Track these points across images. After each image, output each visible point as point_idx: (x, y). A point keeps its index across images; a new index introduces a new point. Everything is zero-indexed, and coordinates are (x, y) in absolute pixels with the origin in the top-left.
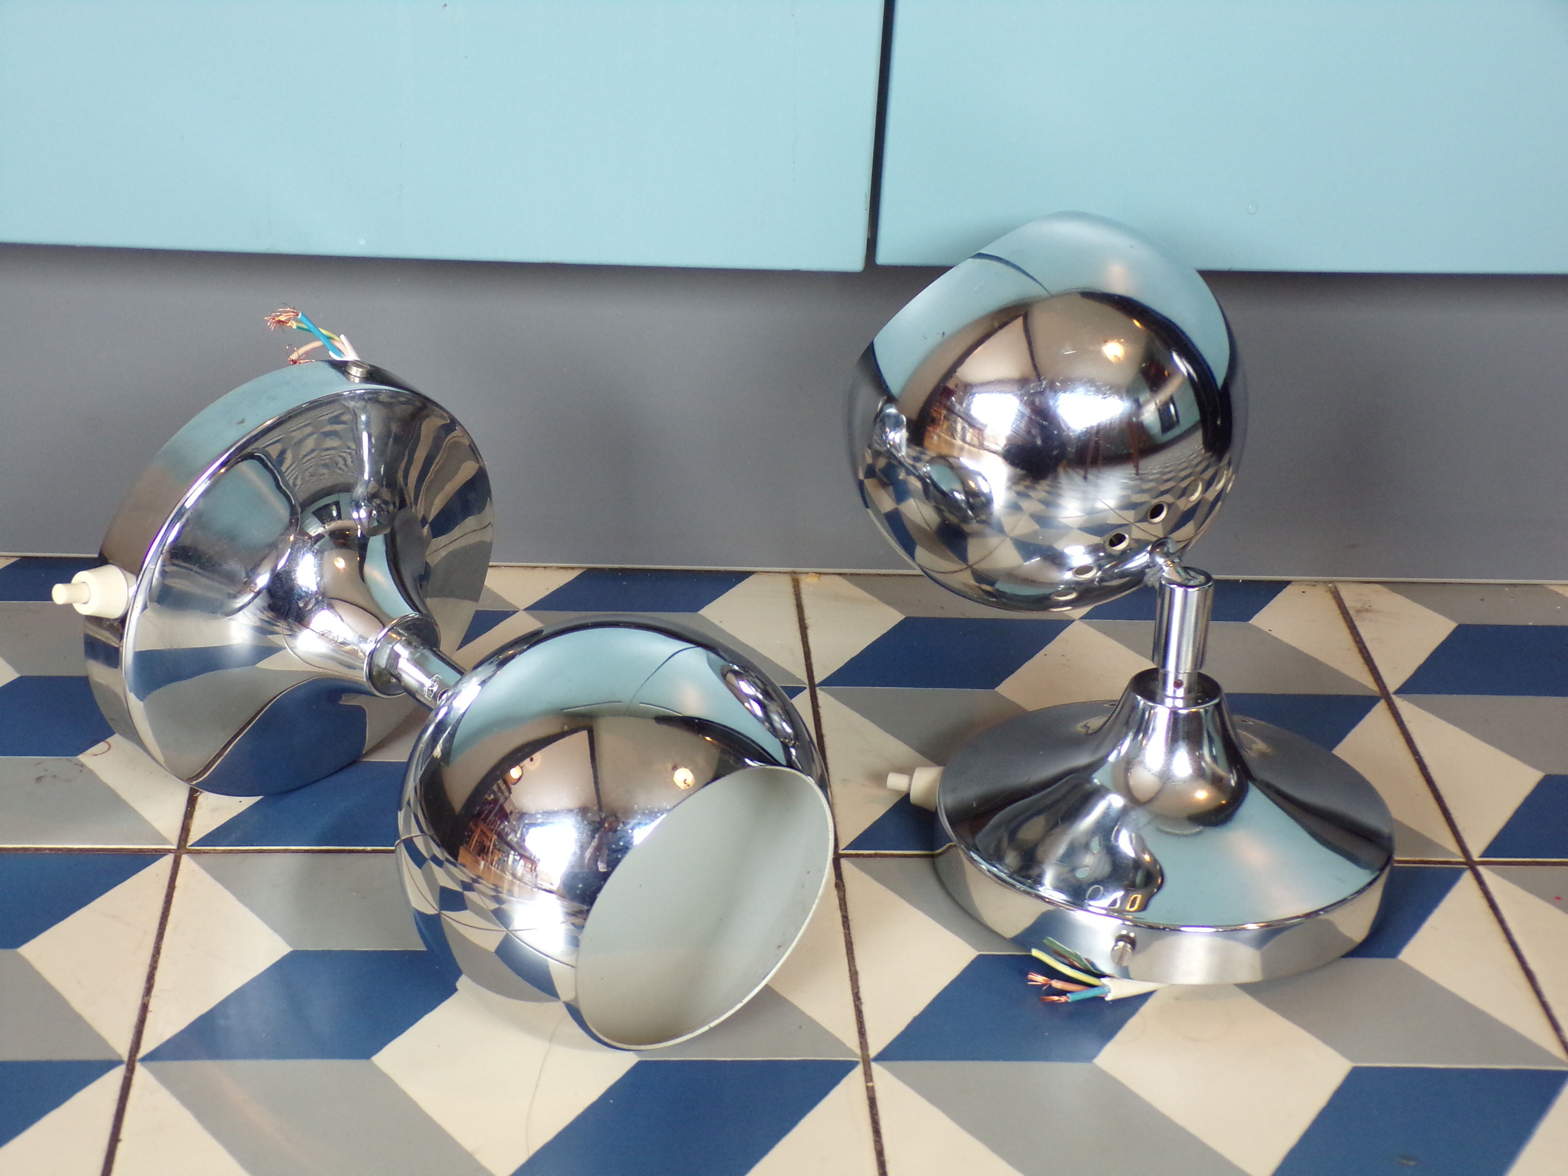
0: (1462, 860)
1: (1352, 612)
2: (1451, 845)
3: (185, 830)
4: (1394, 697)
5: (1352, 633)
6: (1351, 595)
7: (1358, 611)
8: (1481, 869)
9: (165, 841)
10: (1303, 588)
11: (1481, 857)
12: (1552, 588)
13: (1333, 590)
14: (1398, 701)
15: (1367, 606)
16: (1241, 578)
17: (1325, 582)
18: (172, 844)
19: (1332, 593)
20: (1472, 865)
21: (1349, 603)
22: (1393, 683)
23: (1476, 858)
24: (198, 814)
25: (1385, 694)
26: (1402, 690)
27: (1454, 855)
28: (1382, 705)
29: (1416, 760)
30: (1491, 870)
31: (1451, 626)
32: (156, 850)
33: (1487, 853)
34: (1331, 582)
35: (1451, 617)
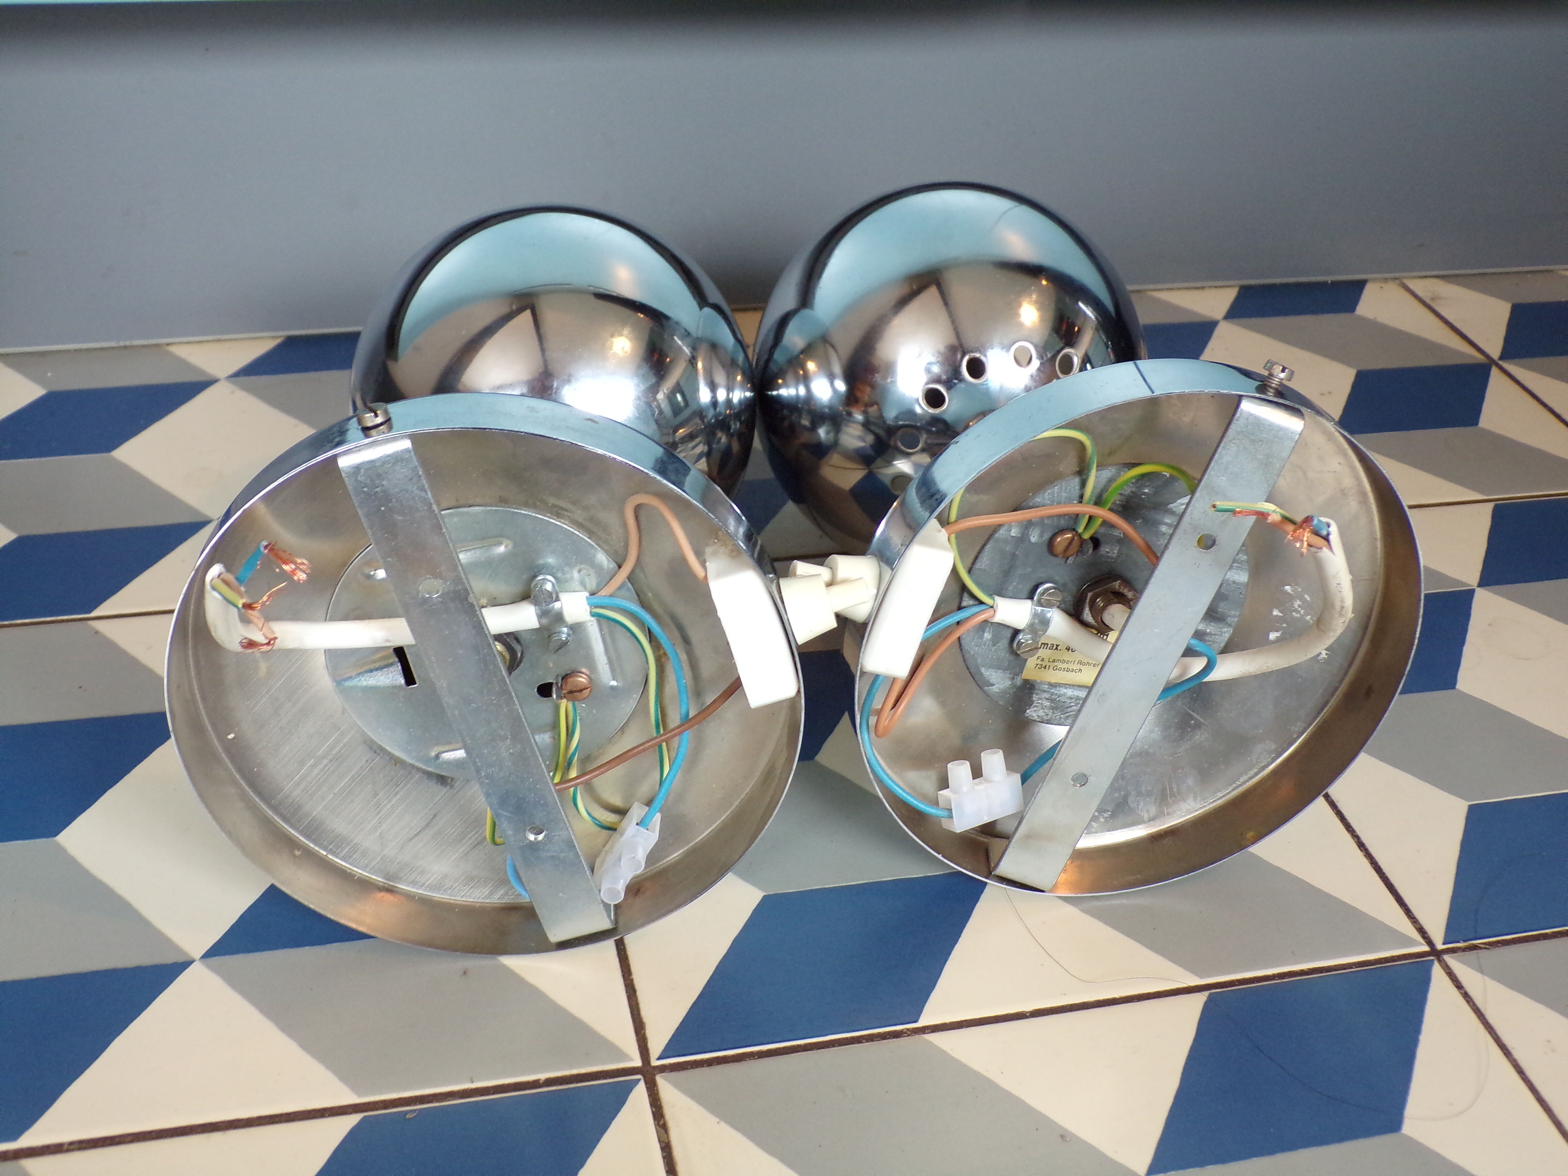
1: (1428, 301)
4: (1500, 363)
5: (1436, 315)
6: (1417, 287)
7: (1433, 299)
10: (1380, 284)
13: (1402, 284)
14: (1505, 365)
15: (1435, 295)
17: (1394, 279)
19: (1402, 286)
21: (1419, 293)
22: (1493, 353)
25: (1492, 361)
26: (1505, 357)
28: (1496, 371)
31: (1509, 305)
35: (1505, 298)
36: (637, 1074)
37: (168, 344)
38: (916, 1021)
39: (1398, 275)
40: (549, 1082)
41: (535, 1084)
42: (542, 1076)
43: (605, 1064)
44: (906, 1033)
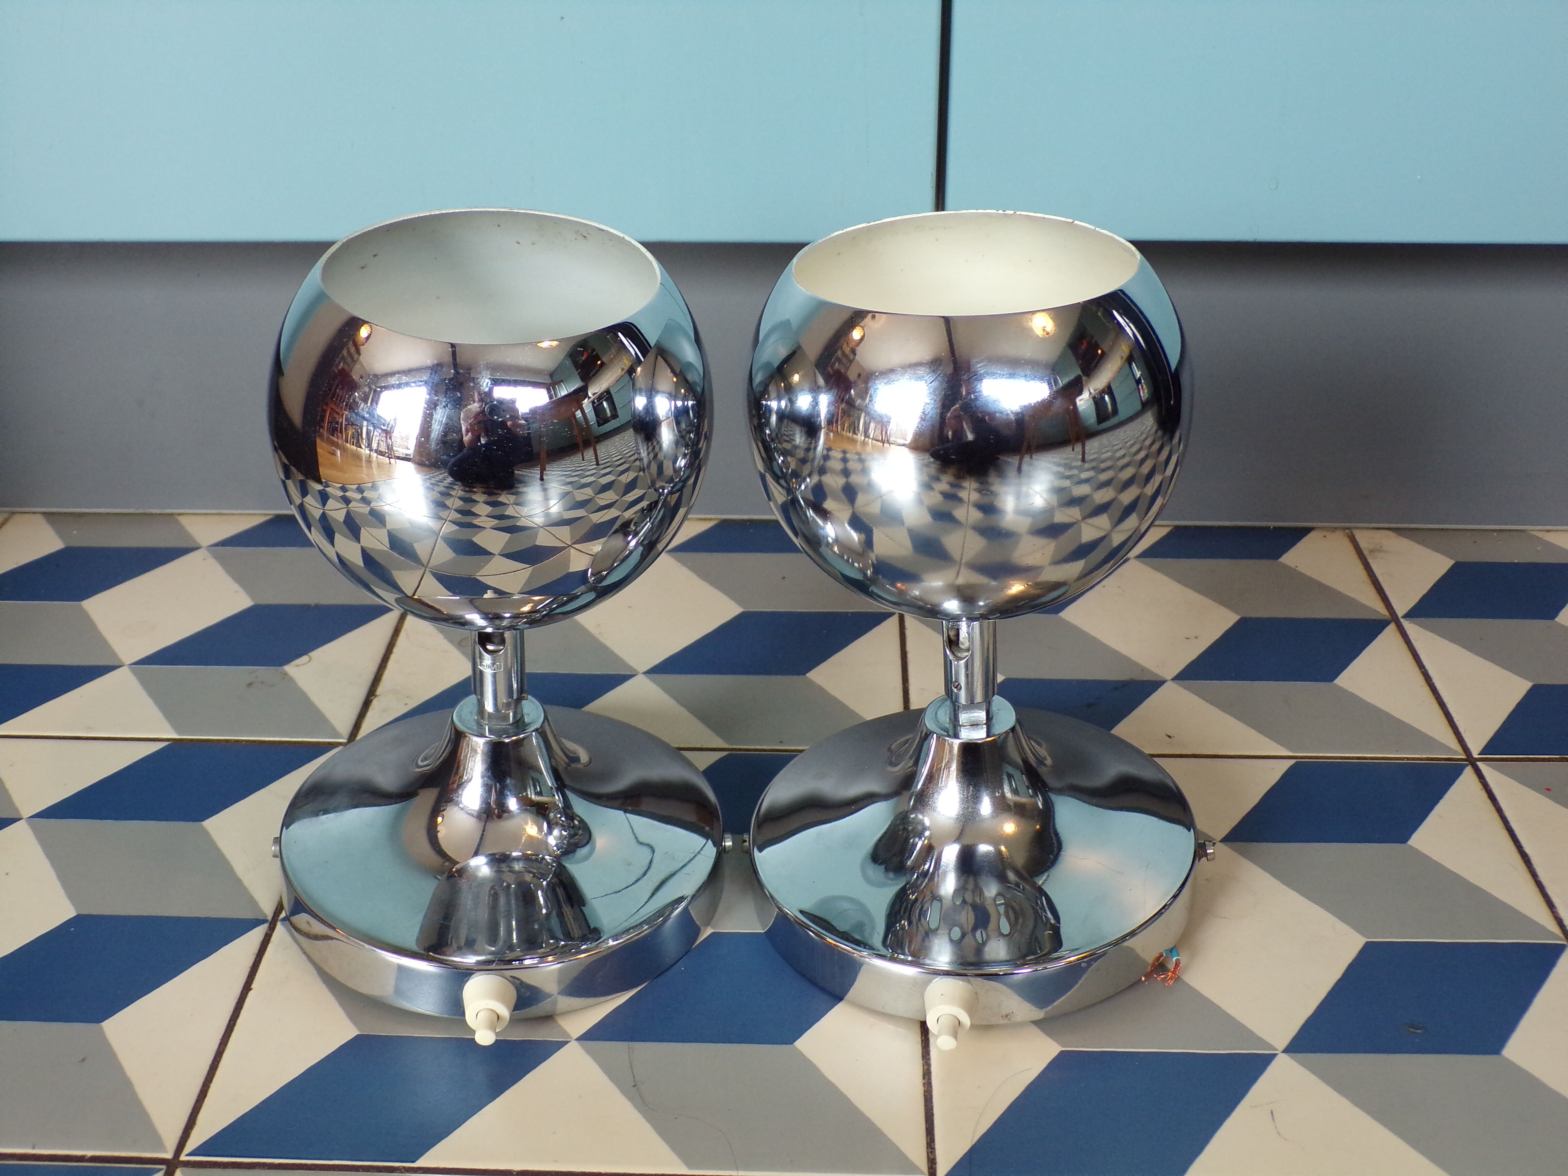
0: (1464, 757)
1: (1365, 552)
2: (1454, 745)
3: (357, 726)
4: (1402, 620)
5: (1366, 569)
6: (1365, 538)
7: (1372, 551)
8: (1479, 764)
9: (338, 735)
10: (1325, 533)
11: (1479, 754)
12: (1533, 533)
13: (1350, 534)
14: (1407, 625)
15: (1378, 547)
16: (1272, 524)
17: (1344, 529)
18: (343, 738)
19: (1349, 536)
20: (1471, 761)
21: (1363, 545)
22: (1401, 609)
23: (1476, 756)
24: (370, 714)
25: (1394, 618)
26: (1411, 614)
27: (1456, 753)
28: (1392, 628)
29: (1422, 672)
30: (1488, 765)
31: (1450, 563)
32: (329, 743)
33: (1486, 750)
34: (1347, 528)
35: (1450, 556)
36: (161, 1164)
37: (179, 514)
38: (413, 1162)
39: (1347, 525)
40: (94, 1159)
41: (81, 1159)
42: (89, 1153)
43: (144, 1152)
44: (401, 1169)
